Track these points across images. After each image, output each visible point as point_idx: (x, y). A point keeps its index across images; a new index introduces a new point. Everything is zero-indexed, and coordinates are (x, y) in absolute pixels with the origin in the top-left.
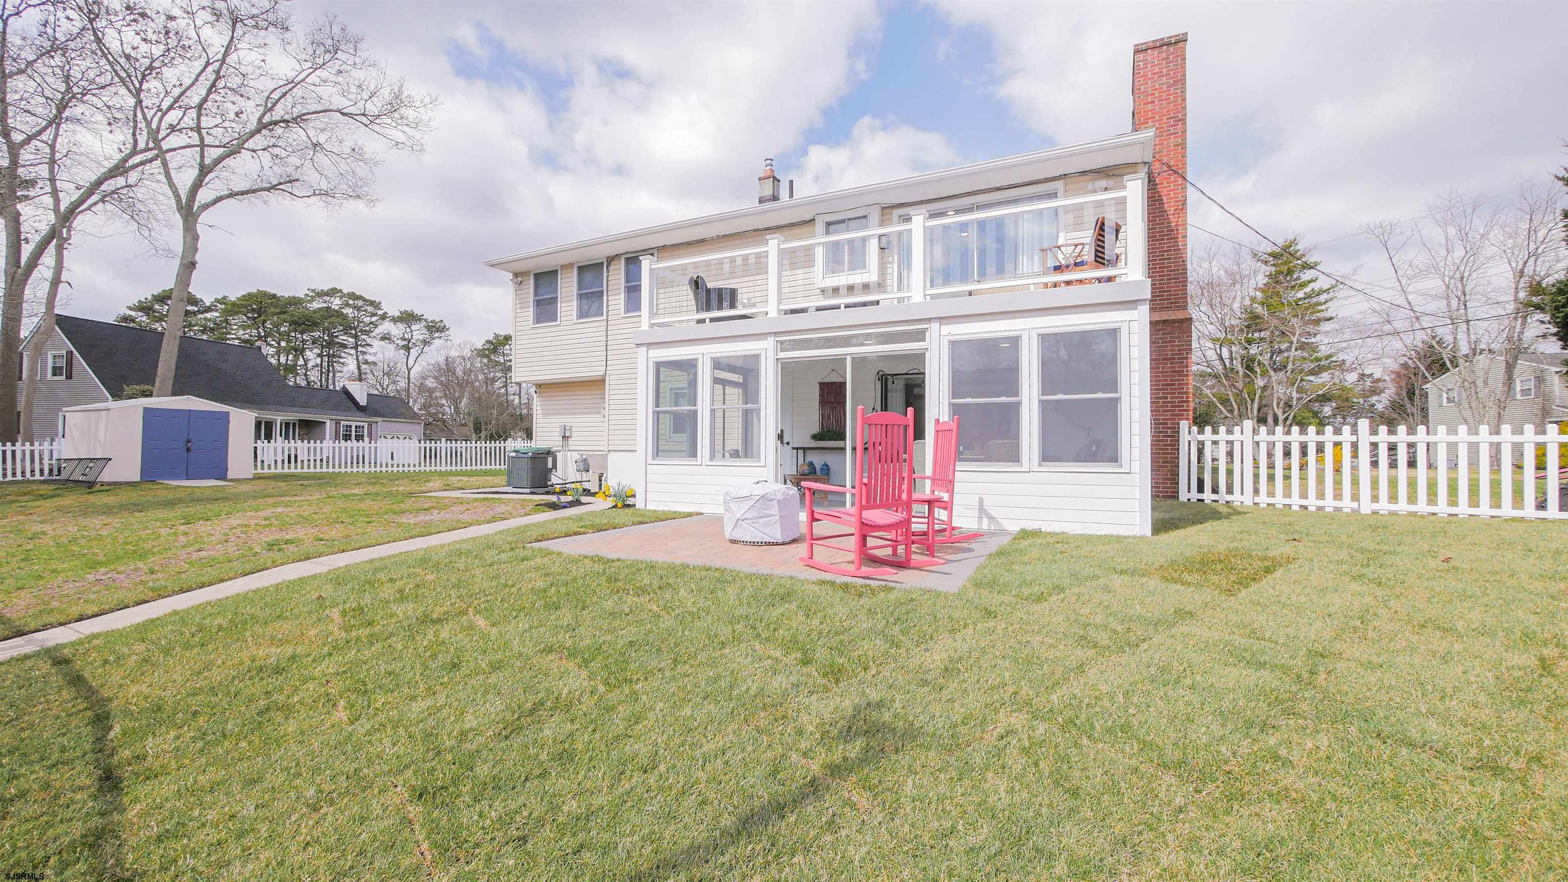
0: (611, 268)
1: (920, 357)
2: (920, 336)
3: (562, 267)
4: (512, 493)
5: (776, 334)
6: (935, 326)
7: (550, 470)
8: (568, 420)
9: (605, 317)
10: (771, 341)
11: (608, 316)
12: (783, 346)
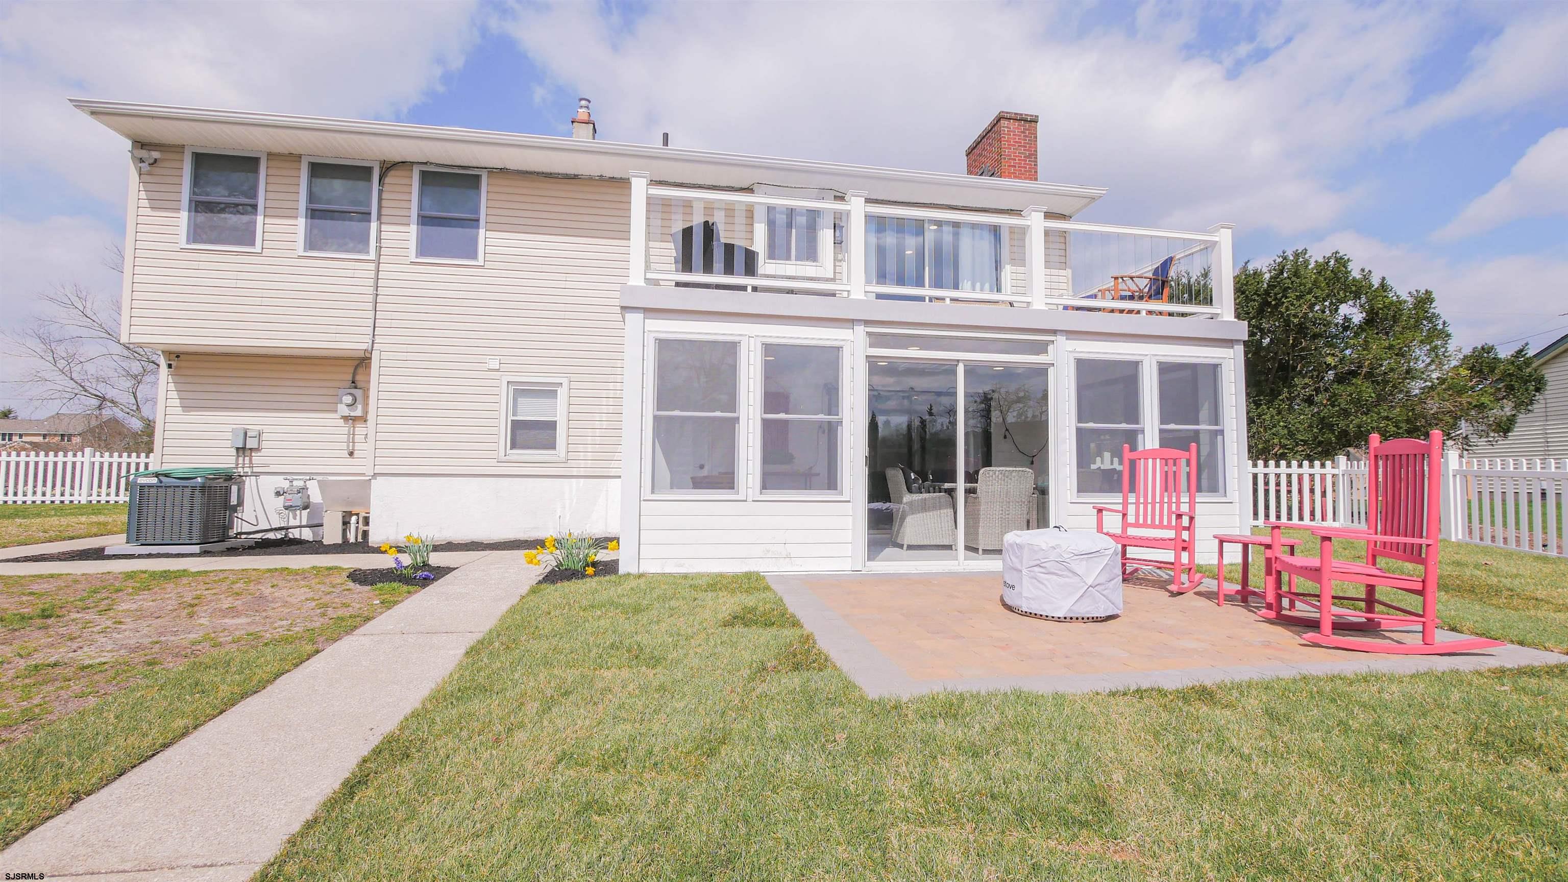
0: (387, 180)
1: (1041, 372)
2: (1041, 348)
3: (271, 156)
4: (140, 556)
5: (867, 323)
6: (1061, 339)
7: (234, 509)
8: (252, 420)
9: (372, 255)
10: (861, 330)
11: (379, 255)
12: (876, 340)
